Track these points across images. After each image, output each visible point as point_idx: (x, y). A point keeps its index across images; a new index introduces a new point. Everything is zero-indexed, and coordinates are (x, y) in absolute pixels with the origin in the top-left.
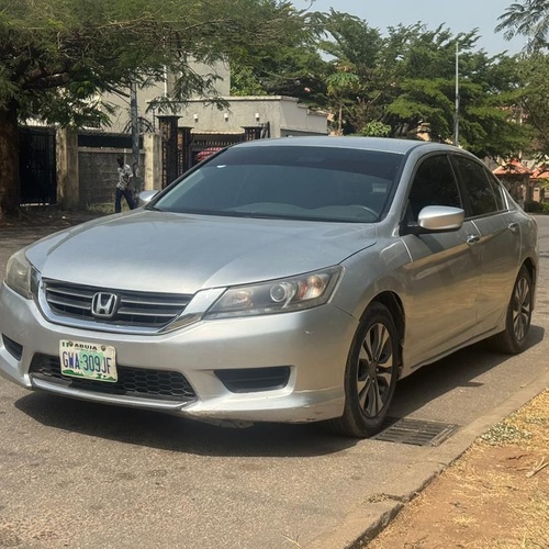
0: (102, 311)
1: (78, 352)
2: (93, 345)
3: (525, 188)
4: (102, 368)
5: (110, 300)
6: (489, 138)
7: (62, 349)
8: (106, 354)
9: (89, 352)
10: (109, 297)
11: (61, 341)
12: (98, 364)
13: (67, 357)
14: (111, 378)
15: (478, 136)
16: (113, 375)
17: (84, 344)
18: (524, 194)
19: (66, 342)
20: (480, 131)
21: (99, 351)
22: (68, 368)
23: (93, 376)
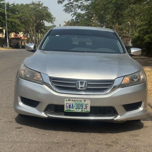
0: (81, 88)
1: (73, 103)
2: (80, 100)
3: (20, 42)
4: (84, 107)
5: (84, 83)
6: (12, 27)
7: (66, 102)
8: (86, 103)
9: (78, 103)
10: (83, 82)
11: (65, 100)
12: (82, 107)
13: (68, 105)
14: (87, 111)
15: (9, 27)
16: (88, 110)
17: (76, 100)
18: (20, 43)
19: (67, 99)
20: (10, 25)
21: (83, 102)
22: (68, 109)
23: (80, 111)
